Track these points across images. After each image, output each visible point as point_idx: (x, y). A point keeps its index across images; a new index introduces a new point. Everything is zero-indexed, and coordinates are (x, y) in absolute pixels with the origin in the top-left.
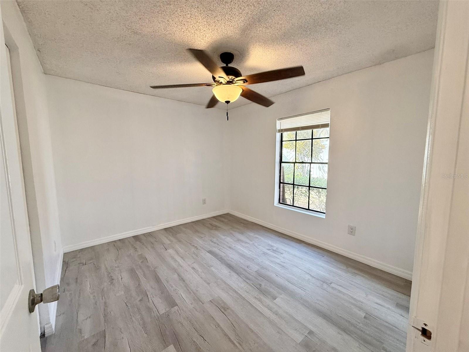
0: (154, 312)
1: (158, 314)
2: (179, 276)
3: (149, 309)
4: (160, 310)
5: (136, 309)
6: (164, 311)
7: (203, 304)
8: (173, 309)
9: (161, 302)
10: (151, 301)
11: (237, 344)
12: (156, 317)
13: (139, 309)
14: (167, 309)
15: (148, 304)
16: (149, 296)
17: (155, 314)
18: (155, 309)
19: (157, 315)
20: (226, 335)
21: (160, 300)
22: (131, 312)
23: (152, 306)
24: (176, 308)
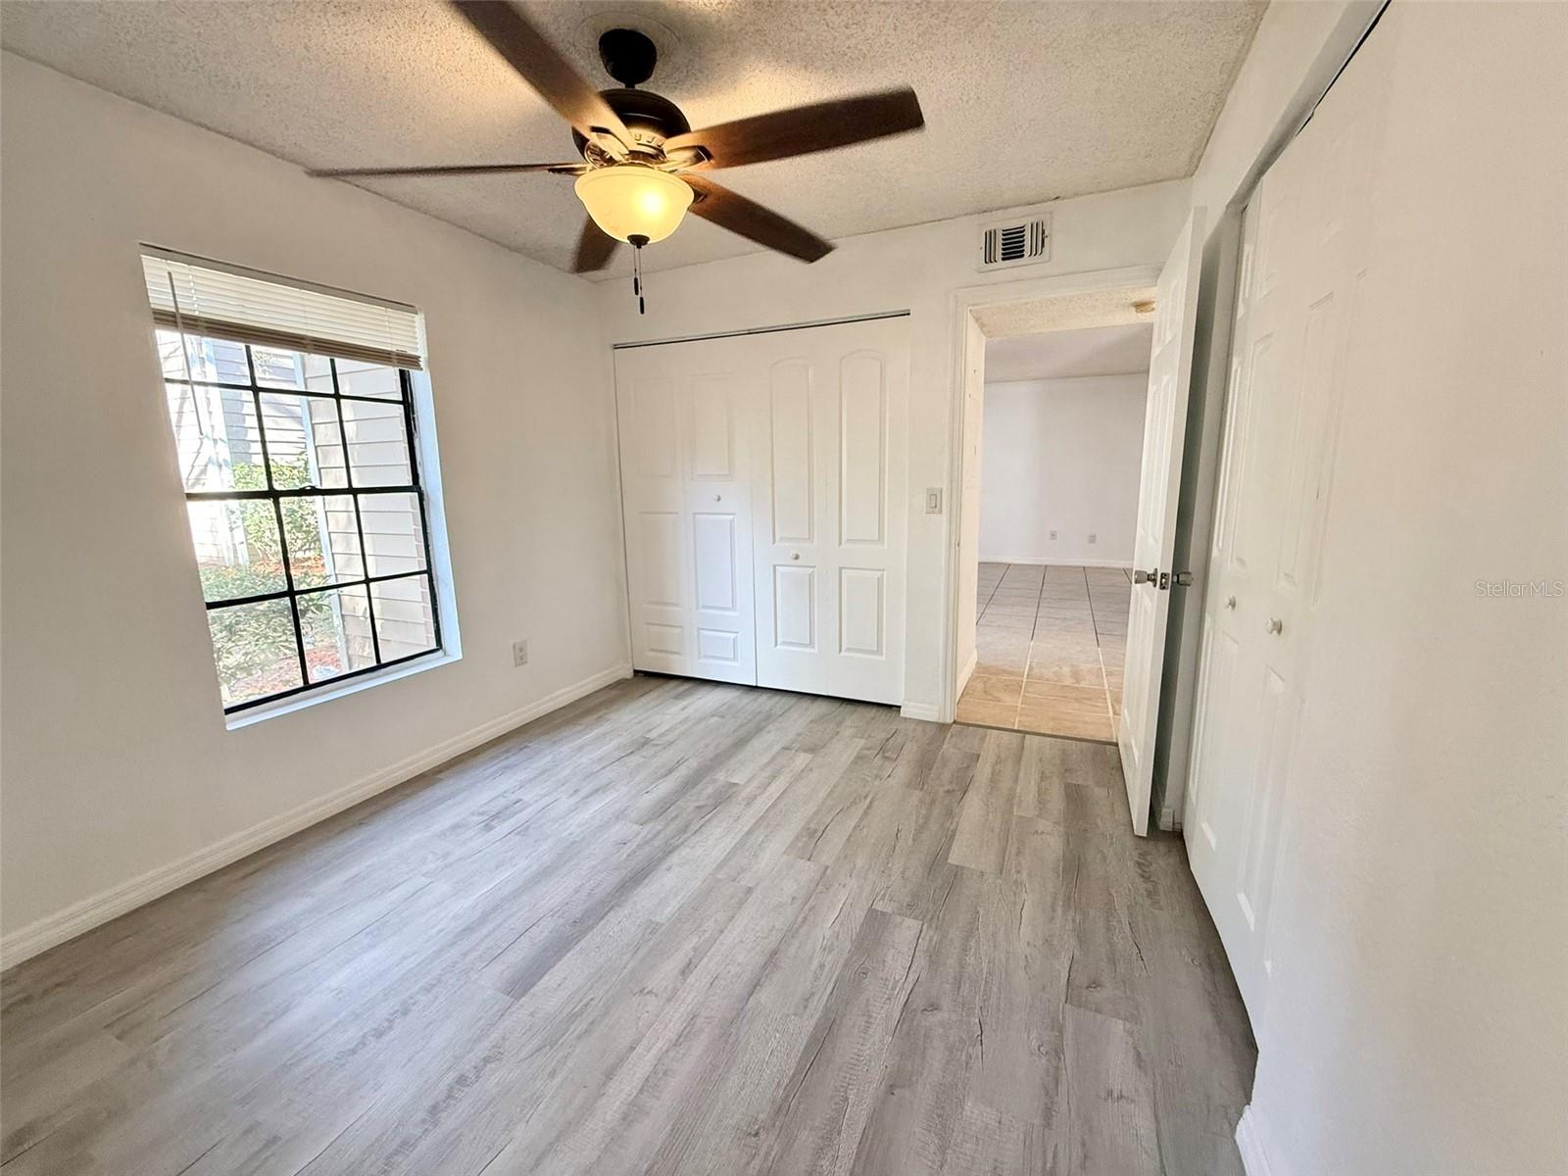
0: (931, 940)
1: (925, 927)
2: (757, 984)
3: (935, 957)
4: (915, 931)
5: (965, 988)
6: (909, 922)
7: (827, 868)
8: (889, 910)
9: (892, 951)
10: (912, 977)
11: (868, 800)
12: (934, 925)
13: (958, 983)
14: (898, 919)
15: (924, 975)
16: (903, 1000)
17: (931, 933)
18: (923, 944)
19: (930, 927)
20: (866, 813)
21: (889, 958)
22: (982, 993)
23: (921, 961)
24: (879, 906)
